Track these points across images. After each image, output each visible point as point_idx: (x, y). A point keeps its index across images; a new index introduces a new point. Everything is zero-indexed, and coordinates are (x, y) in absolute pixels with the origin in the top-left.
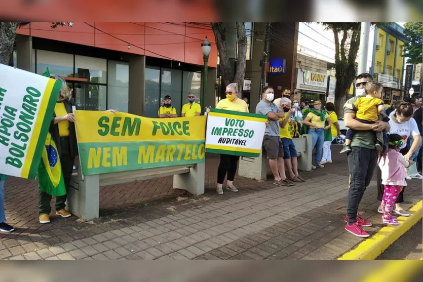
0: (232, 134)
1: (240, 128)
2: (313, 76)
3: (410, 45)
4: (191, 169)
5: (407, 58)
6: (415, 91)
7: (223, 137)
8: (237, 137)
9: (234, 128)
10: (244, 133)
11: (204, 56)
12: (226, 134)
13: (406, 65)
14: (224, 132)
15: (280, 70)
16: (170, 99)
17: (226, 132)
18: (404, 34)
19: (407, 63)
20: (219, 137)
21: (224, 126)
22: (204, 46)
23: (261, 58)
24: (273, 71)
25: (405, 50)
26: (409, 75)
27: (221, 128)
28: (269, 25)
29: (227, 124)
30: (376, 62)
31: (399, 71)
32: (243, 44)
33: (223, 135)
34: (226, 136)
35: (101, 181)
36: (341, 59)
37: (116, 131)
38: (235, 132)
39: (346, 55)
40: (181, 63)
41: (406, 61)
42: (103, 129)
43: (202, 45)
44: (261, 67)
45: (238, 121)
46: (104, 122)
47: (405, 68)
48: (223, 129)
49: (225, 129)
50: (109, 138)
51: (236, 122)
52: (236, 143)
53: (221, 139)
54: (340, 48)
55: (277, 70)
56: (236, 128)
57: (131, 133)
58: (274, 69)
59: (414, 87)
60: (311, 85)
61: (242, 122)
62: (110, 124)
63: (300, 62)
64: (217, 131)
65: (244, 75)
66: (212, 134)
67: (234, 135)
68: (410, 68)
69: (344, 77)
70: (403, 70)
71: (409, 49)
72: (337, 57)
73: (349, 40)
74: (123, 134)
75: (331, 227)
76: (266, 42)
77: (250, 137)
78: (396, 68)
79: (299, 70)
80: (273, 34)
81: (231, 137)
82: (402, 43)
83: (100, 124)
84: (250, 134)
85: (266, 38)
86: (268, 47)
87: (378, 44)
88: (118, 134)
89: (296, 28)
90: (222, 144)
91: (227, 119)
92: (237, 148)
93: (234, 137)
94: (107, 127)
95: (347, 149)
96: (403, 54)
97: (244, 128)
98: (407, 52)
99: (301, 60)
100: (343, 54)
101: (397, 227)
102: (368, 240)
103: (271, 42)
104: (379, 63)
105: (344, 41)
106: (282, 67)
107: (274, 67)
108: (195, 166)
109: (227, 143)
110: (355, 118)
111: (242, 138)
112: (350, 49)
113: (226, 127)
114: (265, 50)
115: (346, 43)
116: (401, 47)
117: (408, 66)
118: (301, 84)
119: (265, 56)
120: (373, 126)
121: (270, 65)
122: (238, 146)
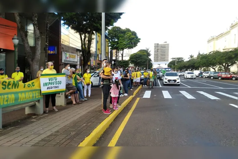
0: (53, 84)
1: (55, 81)
2: (70, 55)
3: (111, 41)
4: (37, 103)
5: (110, 47)
6: (114, 62)
7: (49, 86)
8: (55, 85)
9: (53, 81)
10: (57, 83)
11: (14, 45)
12: (50, 85)
13: (110, 50)
14: (49, 84)
15: (54, 52)
16: (3, 70)
17: (50, 84)
18: (108, 36)
19: (110, 49)
20: (47, 87)
21: (48, 81)
22: (14, 40)
23: (44, 46)
24: (50, 53)
25: (109, 44)
26: (111, 55)
27: (47, 83)
28: (48, 29)
29: (50, 81)
30: (97, 49)
31: (107, 53)
32: (38, 40)
33: (49, 85)
34: (50, 86)
35: (3, 111)
36: (84, 48)
37: (9, 87)
38: (54, 83)
39: (86, 46)
40: (3, 49)
41: (109, 49)
42: (4, 87)
43: (13, 39)
44: (44, 51)
45: (54, 78)
46: (4, 84)
47: (109, 51)
48: (48, 83)
49: (49, 83)
50: (7, 90)
51: (53, 79)
52: (55, 88)
53: (48, 87)
54: (83, 42)
55: (52, 52)
56: (54, 81)
57: (15, 88)
58: (50, 52)
59: (114, 60)
60: (69, 60)
61: (56, 78)
62: (7, 84)
63: (63, 48)
64: (45, 84)
65: (40, 56)
66: (44, 86)
67: (53, 85)
68: (111, 52)
69: (87, 56)
70: (109, 52)
71: (111, 43)
72: (82, 46)
73: (87, 39)
74: (12, 88)
75: (99, 114)
76: (47, 38)
77: (60, 84)
78: (106, 52)
79: (63, 52)
80: (50, 33)
81: (53, 86)
82: (108, 40)
83: (3, 84)
84: (60, 83)
85: (47, 36)
86: (48, 40)
87: (98, 40)
88: (10, 88)
89: (60, 30)
90: (49, 90)
91: (49, 78)
92: (56, 90)
93: (54, 86)
94: (5, 85)
95: (102, 86)
96: (108, 45)
97: (57, 81)
98: (110, 44)
99: (63, 47)
100: (85, 45)
101: (118, 110)
102: (111, 114)
103: (50, 38)
104: (99, 49)
105: (85, 39)
106: (55, 51)
107: (50, 51)
108: (39, 101)
109: (51, 89)
110: (104, 75)
111: (57, 85)
112: (88, 43)
113: (49, 82)
114: (46, 42)
115: (86, 40)
116: (107, 42)
117: (110, 51)
118: (64, 60)
119: (47, 45)
120: (110, 77)
121: (49, 50)
122: (56, 89)
